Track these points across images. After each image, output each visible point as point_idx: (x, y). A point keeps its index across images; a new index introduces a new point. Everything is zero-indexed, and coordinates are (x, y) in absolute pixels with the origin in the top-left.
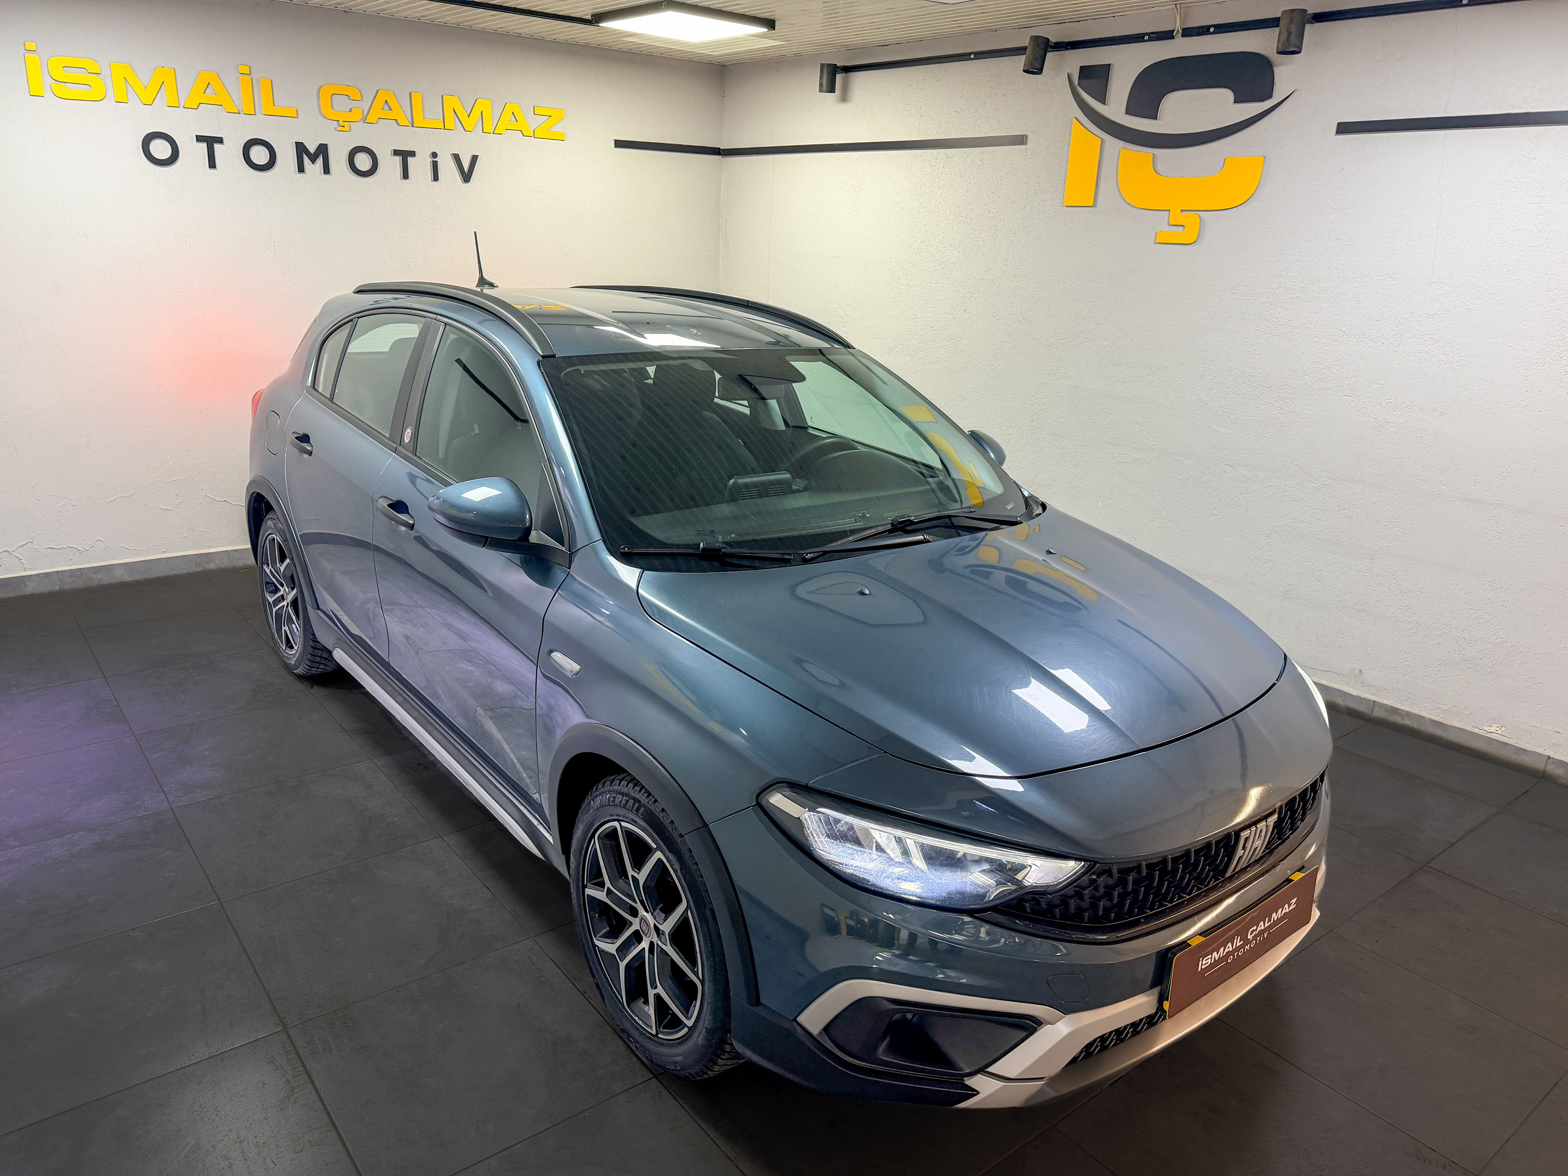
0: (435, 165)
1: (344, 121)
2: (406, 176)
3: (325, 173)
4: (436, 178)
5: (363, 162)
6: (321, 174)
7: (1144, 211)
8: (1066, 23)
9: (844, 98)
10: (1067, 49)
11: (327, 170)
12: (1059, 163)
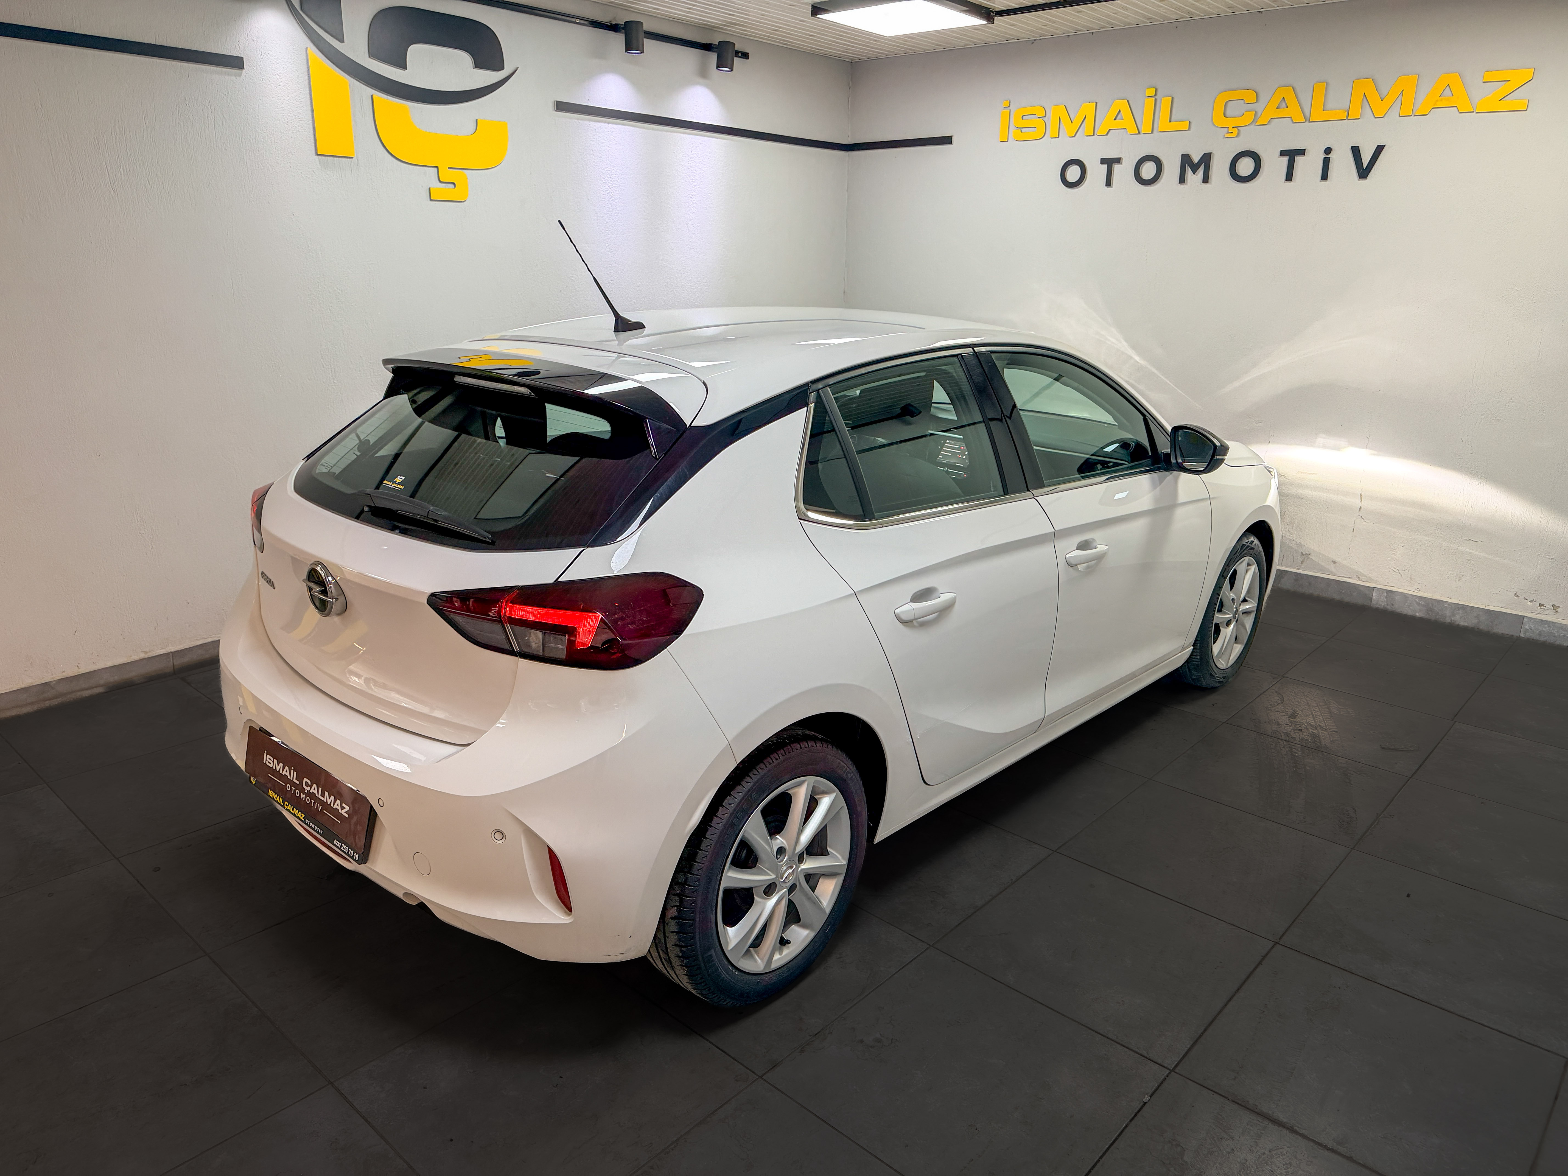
0: (1326, 163)
1: (1233, 127)
2: (1289, 177)
3: (1203, 182)
5: (1245, 167)
6: (1201, 184)
11: (1206, 179)
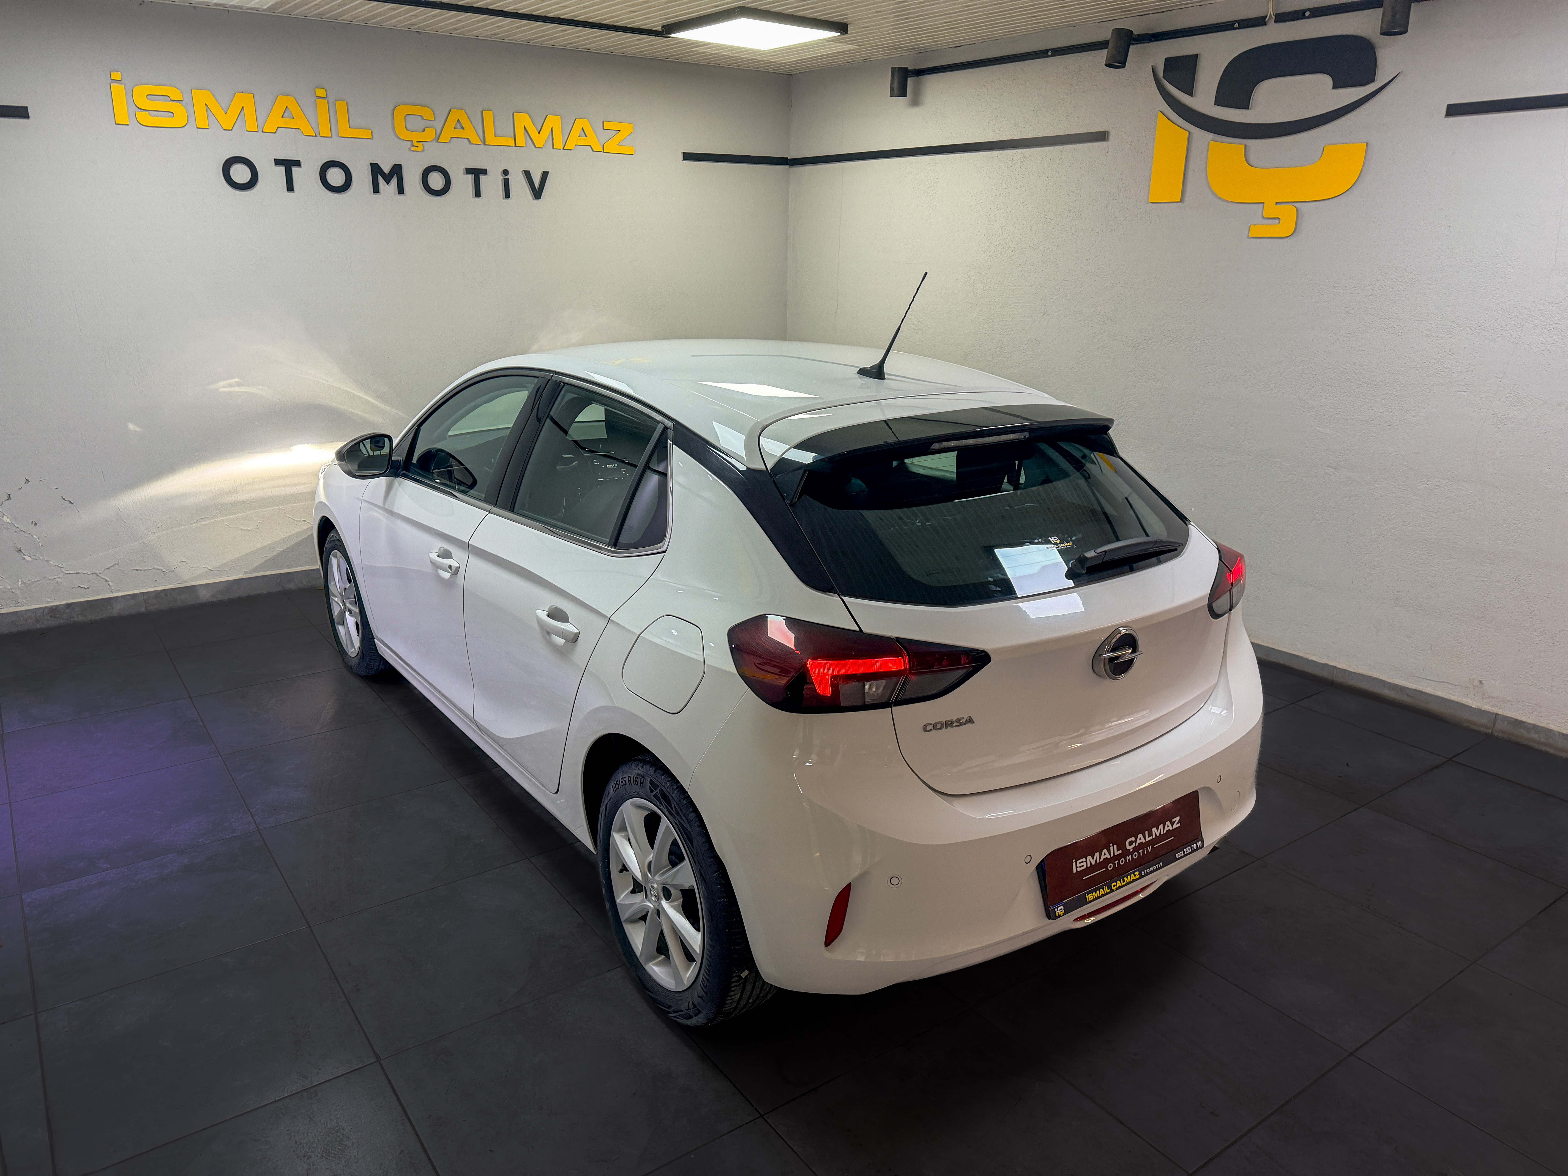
0: (506, 183)
1: (417, 142)
2: (478, 194)
3: (398, 193)
4: (507, 195)
5: (436, 181)
6: (395, 195)
7: (1237, 205)
8: (1149, 14)
9: (916, 102)
10: (1151, 41)
11: (401, 190)
12: (1144, 159)
